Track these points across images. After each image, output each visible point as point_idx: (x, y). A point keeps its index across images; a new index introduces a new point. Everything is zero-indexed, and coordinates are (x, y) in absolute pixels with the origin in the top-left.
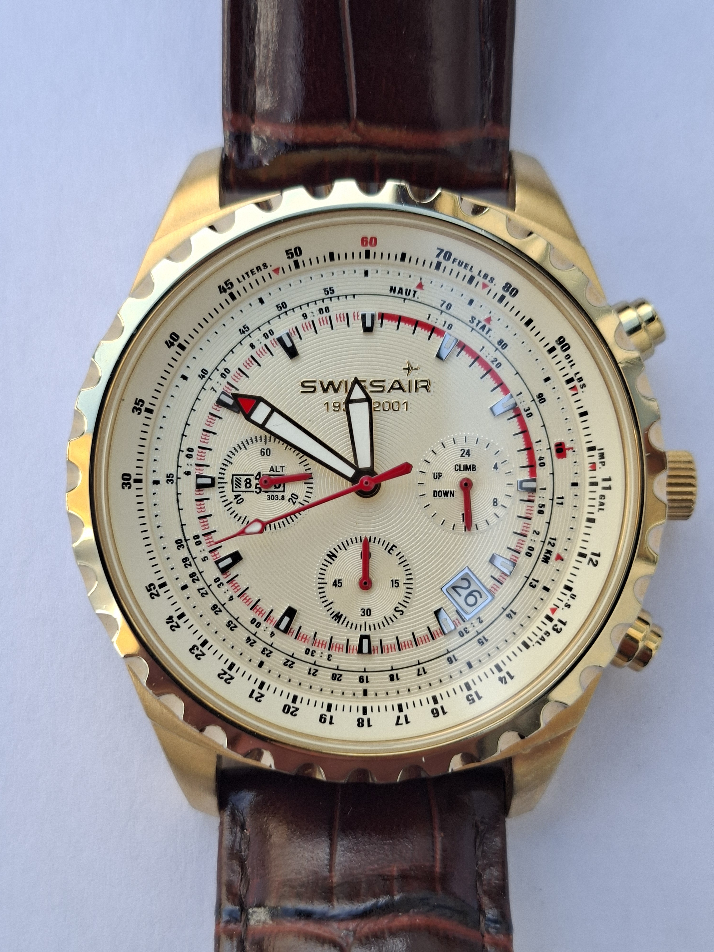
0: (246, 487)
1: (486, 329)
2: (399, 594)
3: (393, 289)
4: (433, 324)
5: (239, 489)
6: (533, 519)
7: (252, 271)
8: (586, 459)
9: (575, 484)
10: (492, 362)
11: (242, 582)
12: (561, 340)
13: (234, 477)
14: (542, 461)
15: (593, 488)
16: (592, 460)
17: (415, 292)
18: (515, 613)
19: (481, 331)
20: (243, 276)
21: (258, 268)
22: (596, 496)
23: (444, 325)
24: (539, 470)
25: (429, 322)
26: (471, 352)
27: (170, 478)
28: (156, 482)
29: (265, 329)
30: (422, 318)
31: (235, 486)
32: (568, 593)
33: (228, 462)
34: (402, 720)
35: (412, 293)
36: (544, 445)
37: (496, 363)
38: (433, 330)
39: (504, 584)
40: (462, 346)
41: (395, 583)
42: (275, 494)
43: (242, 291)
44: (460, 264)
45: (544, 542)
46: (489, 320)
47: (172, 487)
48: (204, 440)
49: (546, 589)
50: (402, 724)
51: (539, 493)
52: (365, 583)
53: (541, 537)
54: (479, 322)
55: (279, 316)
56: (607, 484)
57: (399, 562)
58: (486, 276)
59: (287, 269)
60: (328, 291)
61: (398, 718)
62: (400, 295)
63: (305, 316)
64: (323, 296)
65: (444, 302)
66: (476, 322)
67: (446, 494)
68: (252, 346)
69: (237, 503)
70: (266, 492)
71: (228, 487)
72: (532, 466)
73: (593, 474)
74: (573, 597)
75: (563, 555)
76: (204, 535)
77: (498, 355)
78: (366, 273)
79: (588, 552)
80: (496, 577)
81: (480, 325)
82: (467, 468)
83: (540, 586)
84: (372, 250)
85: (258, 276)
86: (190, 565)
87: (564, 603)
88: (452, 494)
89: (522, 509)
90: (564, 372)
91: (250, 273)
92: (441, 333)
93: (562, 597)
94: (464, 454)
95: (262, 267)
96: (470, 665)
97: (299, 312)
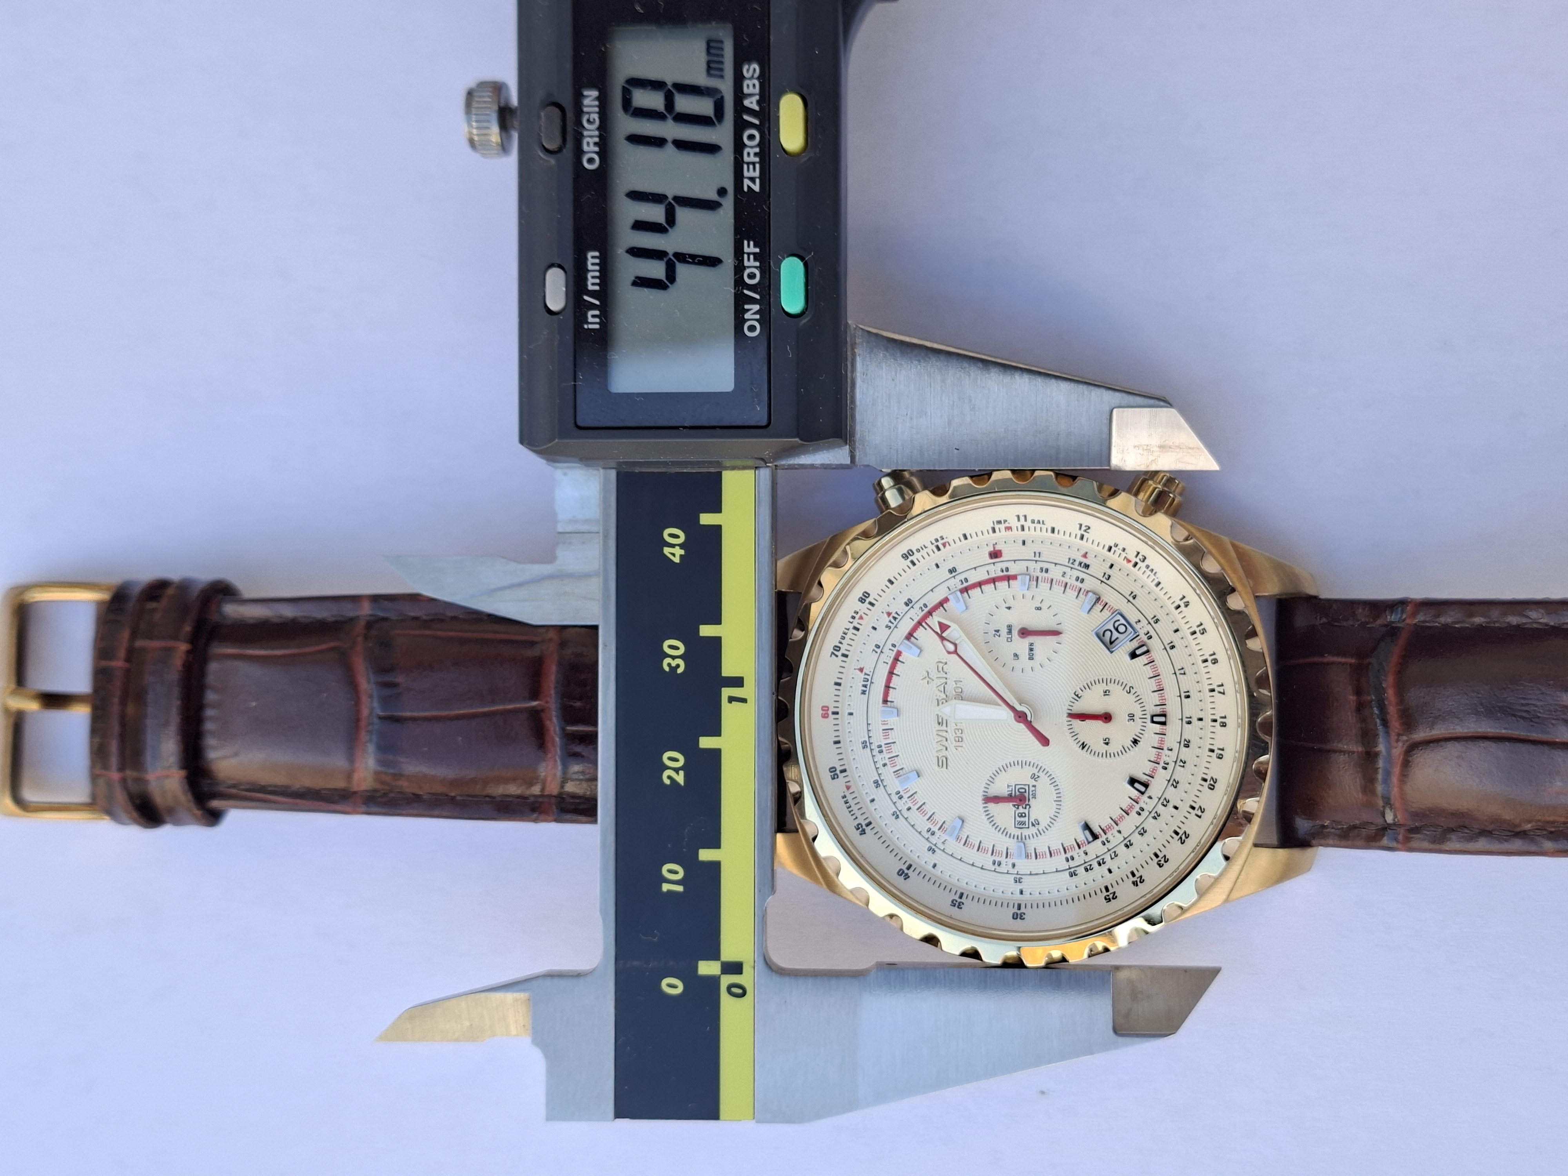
0: (1025, 816)
1: (896, 616)
2: (1116, 689)
3: (864, 692)
4: (892, 659)
5: (1027, 823)
6: (1053, 577)
8: (1002, 534)
9: (1024, 543)
10: (922, 611)
11: (1106, 822)
12: (905, 556)
13: (1017, 826)
14: (1004, 570)
15: (1026, 528)
16: (1003, 530)
17: (866, 674)
18: (1132, 593)
19: (897, 620)
20: (852, 815)
21: (846, 802)
22: (1032, 526)
23: (893, 651)
24: (1010, 573)
25: (890, 663)
26: (915, 629)
27: (1018, 881)
28: (1021, 892)
29: (895, 798)
30: (887, 668)
31: (1024, 826)
32: (1113, 549)
33: (1005, 832)
34: (1221, 689)
35: (866, 677)
36: (991, 568)
37: (923, 608)
38: (896, 660)
39: (1107, 601)
40: (910, 636)
41: (1106, 693)
42: (1031, 793)
43: (865, 816)
44: (843, 638)
45: (1072, 568)
46: (889, 614)
47: (1025, 879)
48: (986, 851)
49: (1112, 566)
50: (1224, 690)
51: (1031, 572)
52: (1106, 718)
53: (1068, 570)
54: (890, 621)
55: (884, 786)
56: (1022, 519)
57: (1088, 689)
58: (853, 617)
59: (847, 779)
60: (865, 745)
61: (1220, 692)
62: (868, 687)
63: (885, 765)
64: (869, 749)
65: (874, 650)
66: (890, 624)
67: (1031, 650)
68: (909, 809)
69: (1039, 824)
70: (1029, 800)
71: (1026, 832)
72: (1009, 578)
73: (1014, 529)
74: (1116, 545)
75: (1083, 552)
76: (1065, 852)
77: (917, 606)
78: (851, 714)
79: (1079, 533)
80: (1101, 608)
81: (893, 620)
82: (1010, 632)
83: (1109, 572)
84: (832, 709)
85: (852, 803)
86: (1091, 865)
87: (1122, 553)
88: (1031, 644)
90: (931, 553)
91: (850, 809)
92: (899, 653)
93: (1117, 554)
94: (998, 634)
95: (845, 799)
96: (1176, 631)
97: (882, 770)
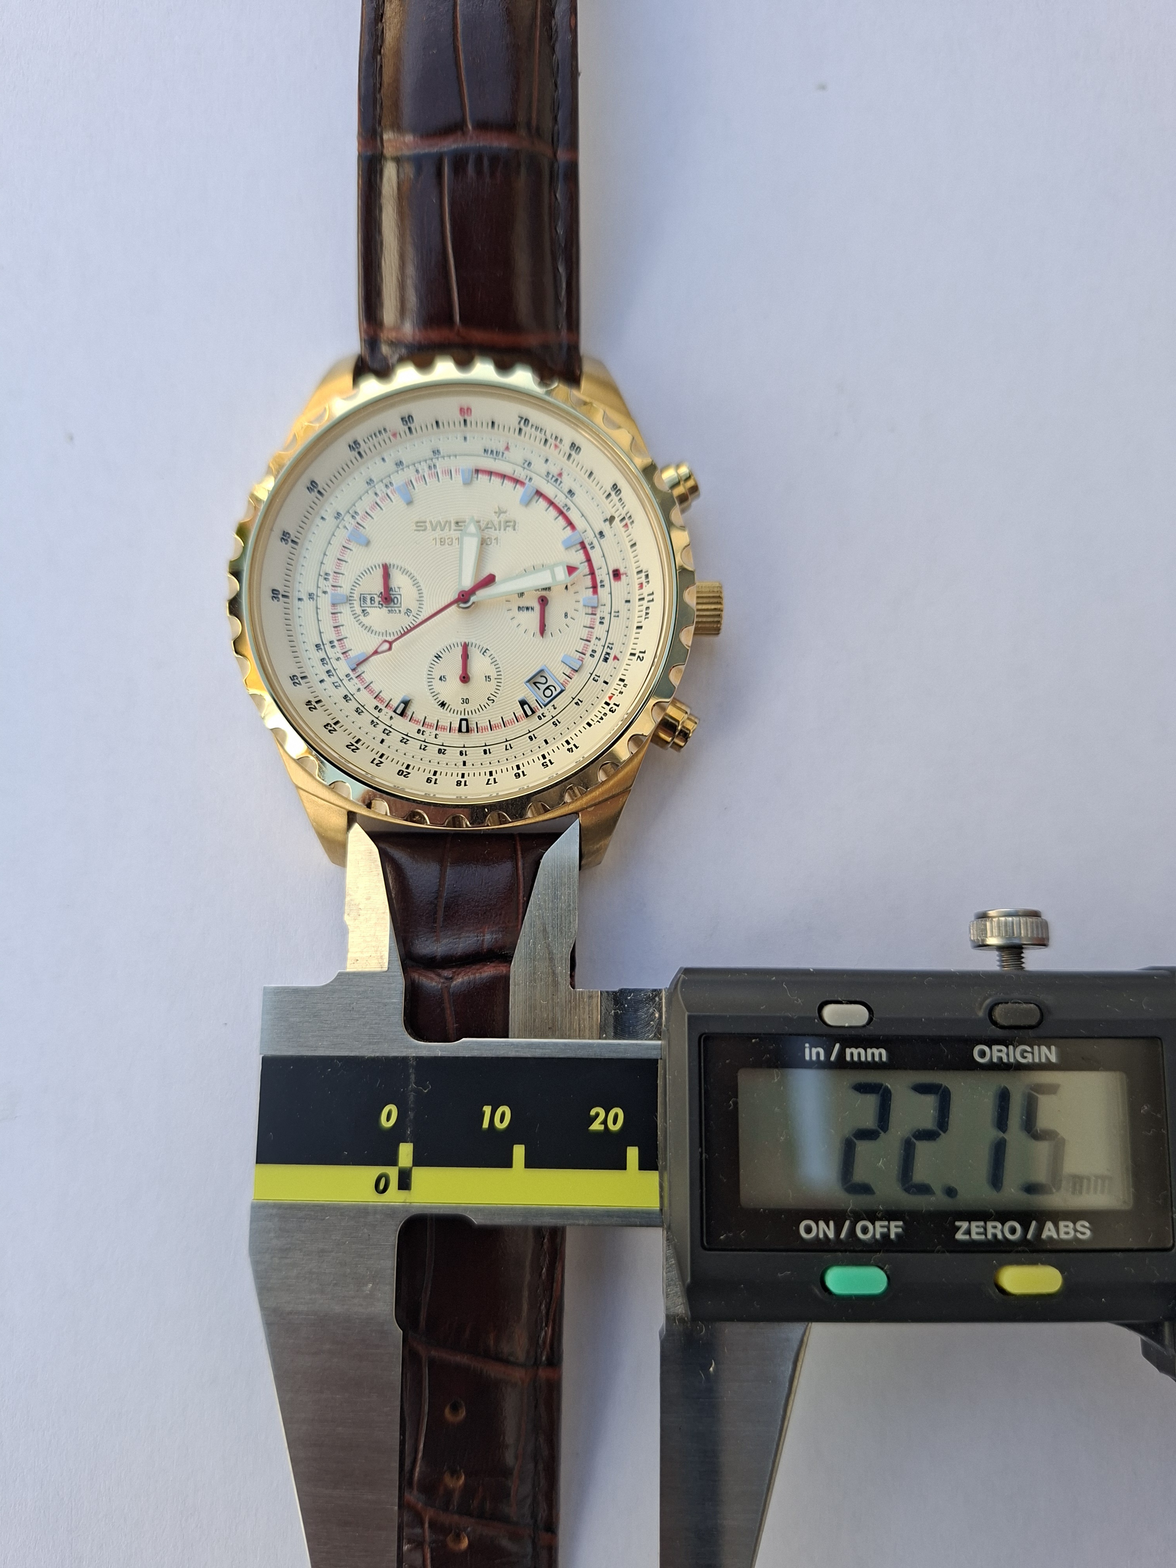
0: (371, 603)
1: (559, 482)
2: (491, 686)
3: (486, 450)
4: (517, 477)
5: (365, 605)
6: (596, 629)
7: (375, 434)
8: (636, 580)
9: (628, 601)
10: (564, 506)
11: (367, 677)
12: (615, 486)
13: (362, 596)
14: (602, 583)
15: (641, 602)
16: (640, 581)
17: (503, 453)
18: (581, 702)
19: (555, 483)
20: (368, 437)
21: (379, 432)
22: (644, 608)
23: (526, 478)
24: (600, 589)
25: (514, 475)
26: (547, 499)
28: (300, 599)
29: (386, 481)
30: (509, 473)
31: (362, 602)
32: (622, 684)
33: (356, 583)
34: (492, 781)
35: (501, 454)
36: (604, 570)
37: (566, 507)
38: (517, 481)
39: (573, 679)
41: (488, 678)
42: (393, 609)
43: (368, 451)
44: (536, 428)
45: (604, 646)
46: (560, 475)
47: (312, 603)
48: (338, 566)
49: (606, 683)
50: (491, 784)
51: (601, 608)
52: (464, 677)
53: (602, 642)
54: (553, 476)
55: (397, 471)
56: (651, 598)
57: (491, 662)
58: (556, 438)
59: (402, 434)
60: (436, 452)
61: (489, 780)
62: (491, 455)
63: (417, 471)
64: (431, 456)
65: (526, 460)
66: (551, 476)
67: (527, 609)
68: (376, 494)
69: (364, 616)
70: (387, 607)
71: (356, 604)
72: (595, 587)
73: (641, 591)
74: (625, 686)
75: (618, 656)
76: (338, 640)
77: (568, 501)
78: (465, 438)
79: (637, 652)
80: (567, 674)
81: (554, 479)
82: (544, 589)
83: (601, 680)
84: (469, 419)
85: (380, 438)
86: (327, 664)
87: (618, 691)
88: (532, 609)
89: (587, 620)
90: (618, 513)
91: (373, 436)
93: (617, 687)
95: (383, 431)
96: (546, 742)
97: (412, 468)
